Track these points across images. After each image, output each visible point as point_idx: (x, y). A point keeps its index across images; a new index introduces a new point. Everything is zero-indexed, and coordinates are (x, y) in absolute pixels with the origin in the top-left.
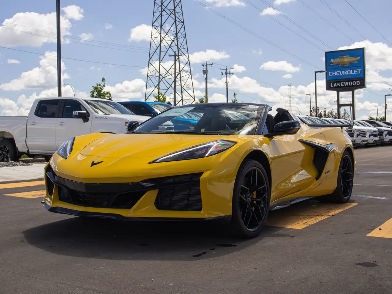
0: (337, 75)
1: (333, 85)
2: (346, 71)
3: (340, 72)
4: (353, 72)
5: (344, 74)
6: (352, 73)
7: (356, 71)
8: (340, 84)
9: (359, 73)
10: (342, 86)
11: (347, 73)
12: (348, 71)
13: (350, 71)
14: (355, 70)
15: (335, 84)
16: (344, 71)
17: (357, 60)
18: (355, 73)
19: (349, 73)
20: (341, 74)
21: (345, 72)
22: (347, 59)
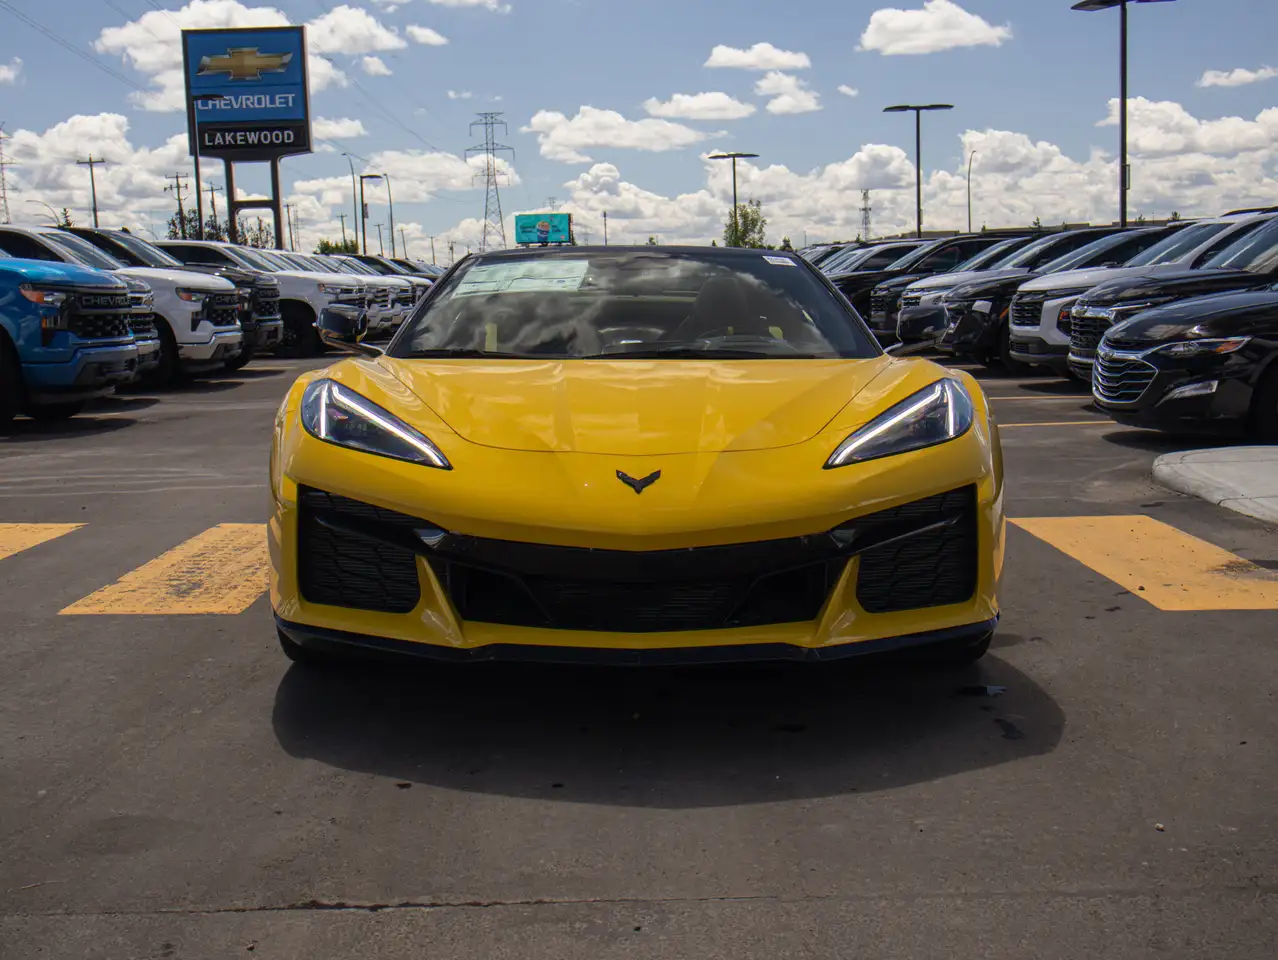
0: (223, 107)
1: (212, 139)
2: (251, 97)
3: (233, 98)
4: (272, 101)
5: (244, 106)
6: (269, 106)
7: (280, 98)
8: (234, 138)
9: (291, 104)
10: (239, 142)
11: (253, 104)
12: (256, 97)
13: (263, 97)
14: (277, 97)
15: (219, 139)
16: (244, 97)
17: (283, 65)
18: (278, 105)
19: (259, 102)
20: (235, 106)
21: (248, 99)
22: (253, 60)
